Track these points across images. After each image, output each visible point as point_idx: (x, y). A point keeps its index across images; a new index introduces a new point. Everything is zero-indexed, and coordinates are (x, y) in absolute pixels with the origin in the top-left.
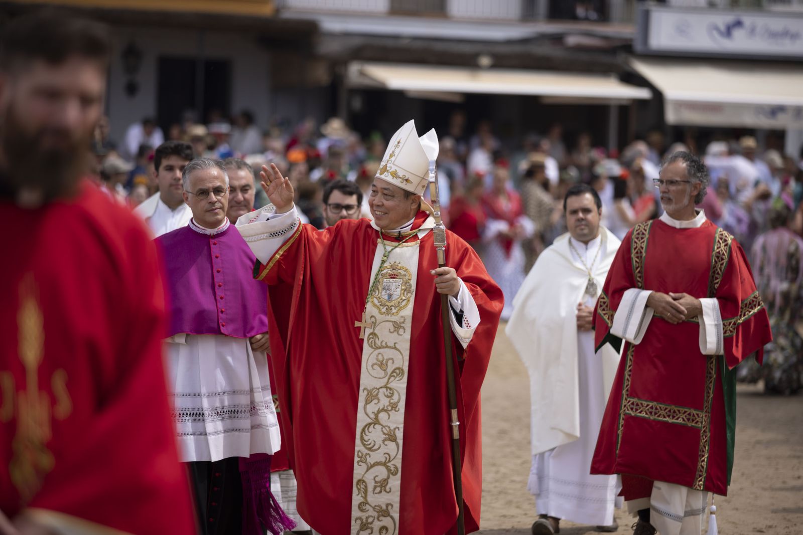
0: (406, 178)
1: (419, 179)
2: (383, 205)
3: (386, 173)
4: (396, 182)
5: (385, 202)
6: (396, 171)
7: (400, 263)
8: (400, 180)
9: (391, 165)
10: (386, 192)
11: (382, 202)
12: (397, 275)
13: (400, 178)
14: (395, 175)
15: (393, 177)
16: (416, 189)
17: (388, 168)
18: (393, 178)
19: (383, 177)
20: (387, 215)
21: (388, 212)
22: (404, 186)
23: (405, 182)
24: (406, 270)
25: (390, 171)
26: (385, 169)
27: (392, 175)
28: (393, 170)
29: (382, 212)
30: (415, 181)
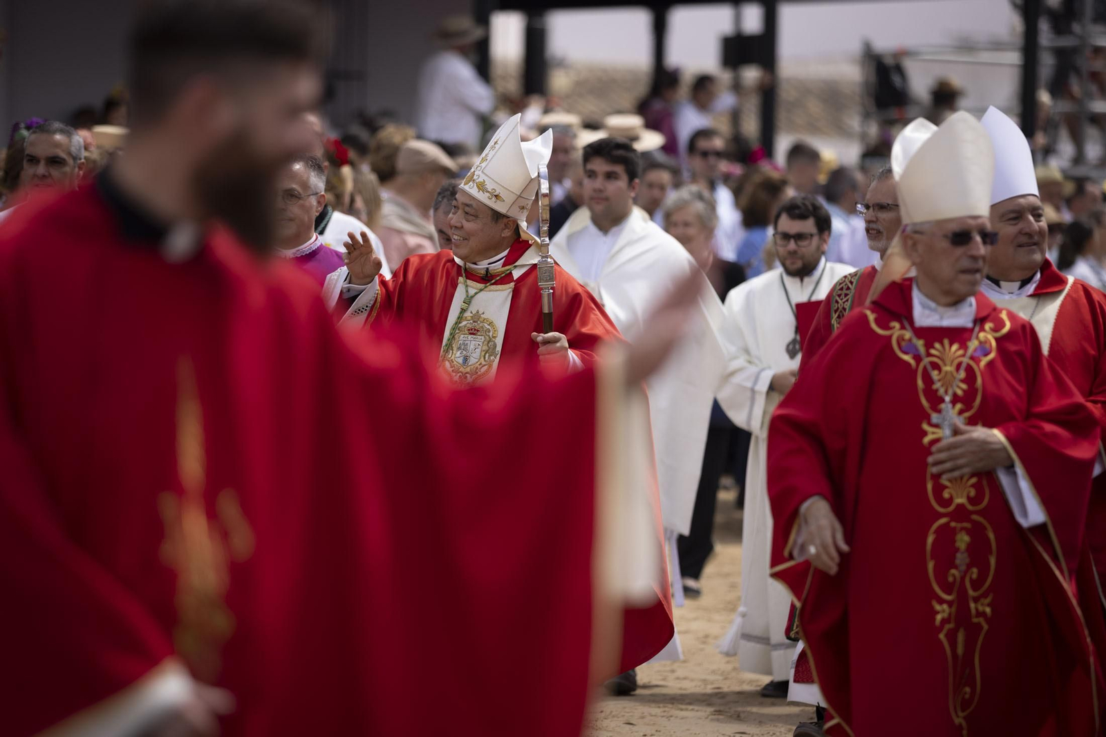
0: (495, 194)
1: (513, 198)
2: (462, 227)
7: (483, 313)
8: (488, 194)
10: (467, 209)
12: (478, 331)
13: (489, 192)
14: (481, 187)
15: (479, 189)
21: (467, 238)
22: (492, 204)
23: (494, 199)
24: (491, 324)
25: (477, 181)
27: (477, 187)
28: (481, 180)
30: (508, 198)
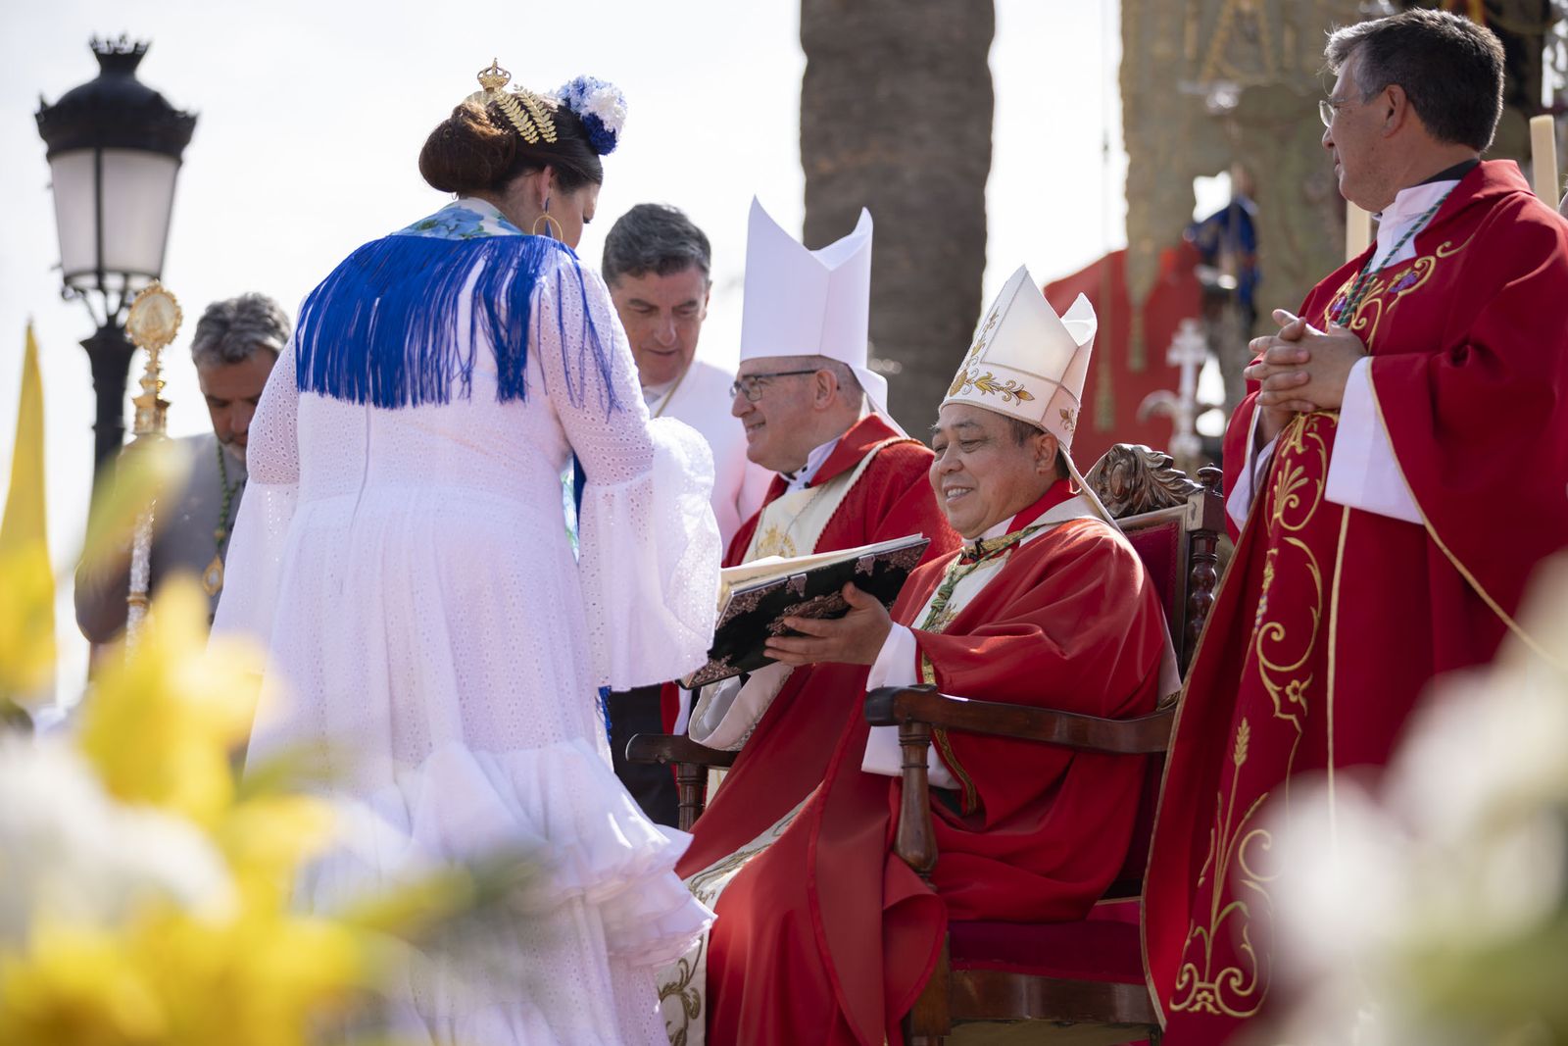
3: (964, 386)
4: (995, 402)
5: (965, 458)
6: (989, 377)
9: (978, 366)
11: (960, 461)
16: (1043, 417)
17: (969, 376)
18: (983, 394)
19: (959, 396)
20: (971, 493)
26: (965, 380)
29: (962, 488)
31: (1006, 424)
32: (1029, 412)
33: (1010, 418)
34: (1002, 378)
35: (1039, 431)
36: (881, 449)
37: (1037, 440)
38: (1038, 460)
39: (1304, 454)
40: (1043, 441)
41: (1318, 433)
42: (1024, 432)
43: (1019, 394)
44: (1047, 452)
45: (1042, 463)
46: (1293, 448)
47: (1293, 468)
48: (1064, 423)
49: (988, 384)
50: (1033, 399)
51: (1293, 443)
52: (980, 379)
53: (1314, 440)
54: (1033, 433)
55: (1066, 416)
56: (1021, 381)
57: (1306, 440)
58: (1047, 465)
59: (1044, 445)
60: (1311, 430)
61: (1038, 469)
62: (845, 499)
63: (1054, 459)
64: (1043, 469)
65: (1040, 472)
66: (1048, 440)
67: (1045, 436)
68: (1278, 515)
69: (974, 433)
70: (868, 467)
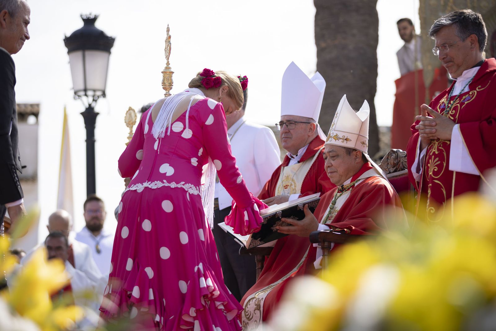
0: (345, 138)
1: (356, 136)
3: (330, 139)
4: (339, 143)
6: (337, 134)
8: (341, 140)
9: (333, 131)
10: (331, 154)
13: (341, 139)
16: (355, 145)
17: (331, 135)
18: (336, 141)
19: (328, 142)
22: (345, 145)
23: (345, 141)
25: (333, 136)
27: (334, 139)
28: (335, 134)
30: (353, 138)
31: (344, 150)
32: (350, 145)
33: (345, 147)
34: (341, 135)
35: (355, 150)
36: (322, 150)
37: (354, 153)
38: (356, 159)
39: (438, 154)
40: (357, 153)
41: (442, 147)
42: (350, 151)
43: (346, 139)
44: (359, 156)
45: (357, 160)
46: (434, 152)
47: (434, 159)
48: (363, 146)
49: (337, 138)
50: (351, 140)
51: (434, 151)
52: (334, 136)
53: (441, 149)
54: (353, 151)
55: (363, 143)
56: (346, 135)
57: (438, 150)
58: (359, 160)
59: (357, 154)
60: (440, 146)
61: (356, 162)
62: (311, 167)
63: (361, 157)
64: (357, 162)
65: (357, 163)
66: (358, 152)
67: (357, 151)
68: (431, 173)
69: (334, 154)
70: (318, 156)
